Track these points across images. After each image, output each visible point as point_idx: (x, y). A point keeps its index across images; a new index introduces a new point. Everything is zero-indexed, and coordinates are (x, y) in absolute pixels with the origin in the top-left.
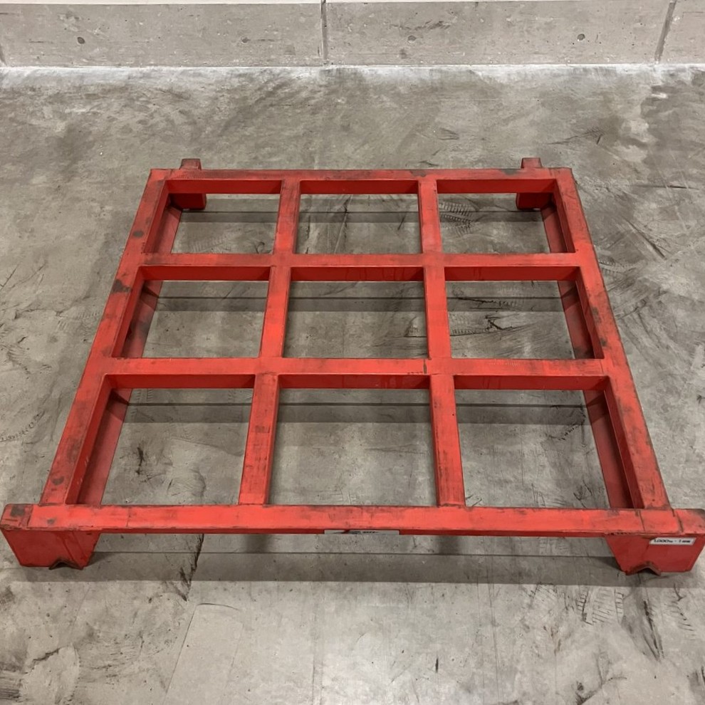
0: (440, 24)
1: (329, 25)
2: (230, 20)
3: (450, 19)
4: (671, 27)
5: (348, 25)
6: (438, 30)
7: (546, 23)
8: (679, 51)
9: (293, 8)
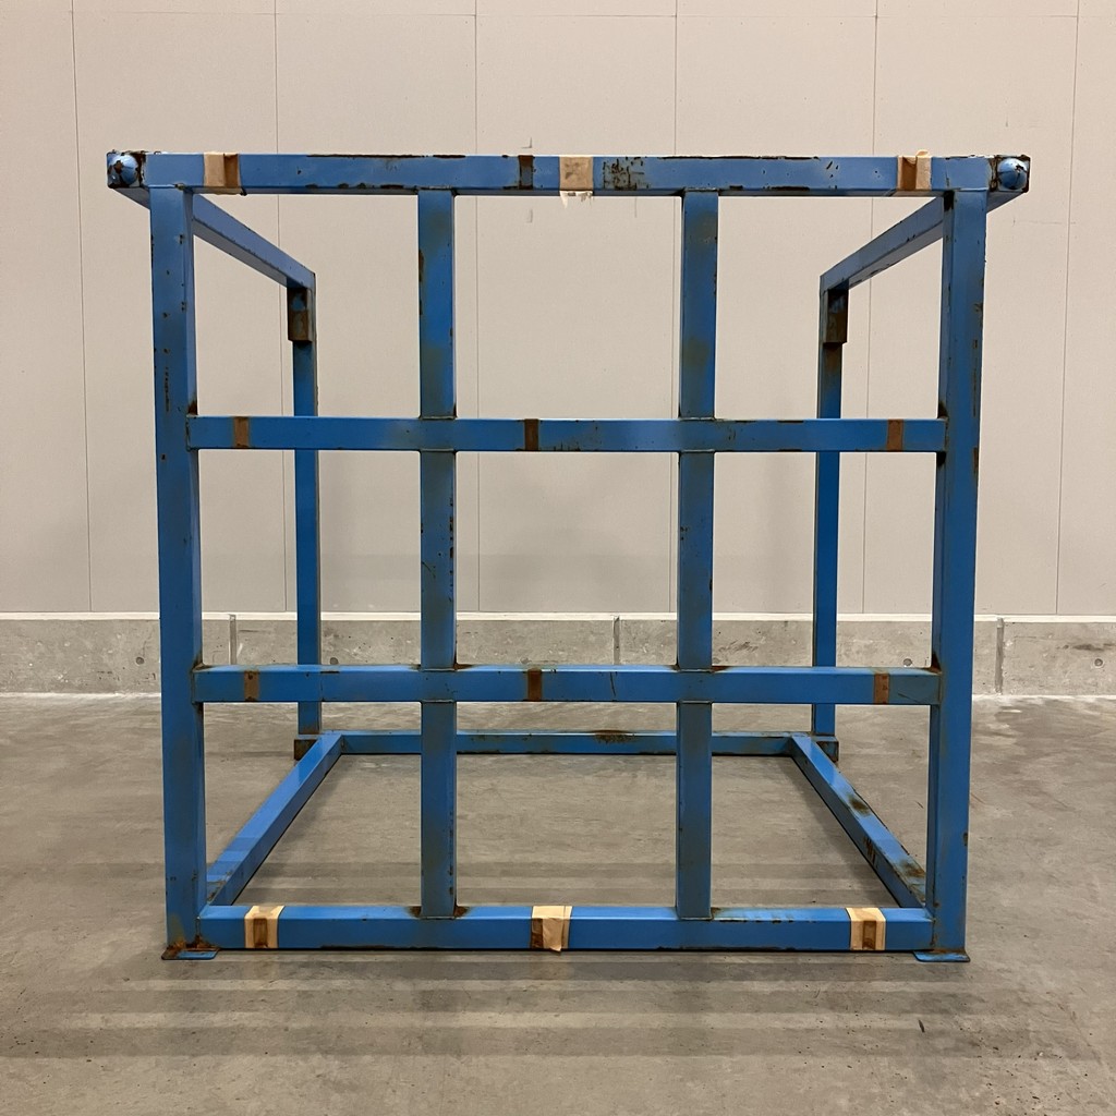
0: (746, 645)
1: (622, 645)
2: (510, 637)
3: (758, 640)
4: (1005, 653)
5: (643, 644)
6: (745, 651)
7: (865, 646)
8: (1020, 680)
9: (582, 626)
